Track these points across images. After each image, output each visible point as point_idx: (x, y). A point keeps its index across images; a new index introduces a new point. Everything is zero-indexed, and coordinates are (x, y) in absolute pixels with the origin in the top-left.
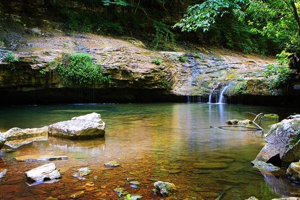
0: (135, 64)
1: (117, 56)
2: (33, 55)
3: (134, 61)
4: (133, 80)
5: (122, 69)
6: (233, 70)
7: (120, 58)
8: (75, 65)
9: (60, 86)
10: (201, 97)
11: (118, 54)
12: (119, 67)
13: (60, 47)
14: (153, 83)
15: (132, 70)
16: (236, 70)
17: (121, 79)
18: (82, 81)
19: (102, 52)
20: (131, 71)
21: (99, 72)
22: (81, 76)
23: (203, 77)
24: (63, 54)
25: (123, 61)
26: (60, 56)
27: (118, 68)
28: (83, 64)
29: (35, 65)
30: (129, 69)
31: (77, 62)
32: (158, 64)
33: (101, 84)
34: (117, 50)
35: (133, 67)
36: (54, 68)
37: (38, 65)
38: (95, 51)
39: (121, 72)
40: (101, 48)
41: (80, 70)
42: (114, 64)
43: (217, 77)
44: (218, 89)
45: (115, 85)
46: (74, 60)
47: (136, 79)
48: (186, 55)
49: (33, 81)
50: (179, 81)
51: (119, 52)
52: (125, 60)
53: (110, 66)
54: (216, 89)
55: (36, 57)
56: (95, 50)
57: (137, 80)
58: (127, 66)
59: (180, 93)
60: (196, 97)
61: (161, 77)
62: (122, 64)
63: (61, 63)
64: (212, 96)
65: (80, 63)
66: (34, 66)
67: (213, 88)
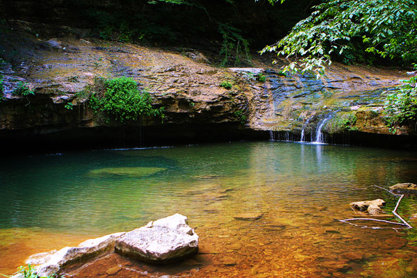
0: (197, 89)
1: (171, 78)
2: (54, 83)
3: (195, 85)
4: (195, 112)
5: (179, 97)
6: (332, 92)
7: (175, 82)
8: (113, 94)
9: (93, 125)
10: (290, 133)
11: (173, 76)
12: (175, 95)
13: (90, 68)
14: (222, 114)
15: (192, 98)
16: (335, 90)
17: (179, 111)
18: (124, 117)
19: (150, 73)
20: (191, 100)
21: (148, 104)
22: (123, 110)
23: (291, 103)
24: (96, 79)
25: (180, 85)
26: (92, 82)
27: (173, 96)
28: (125, 92)
29: (58, 98)
30: (189, 96)
31: (116, 90)
32: (228, 88)
33: (151, 120)
34: (170, 70)
35: (195, 93)
36: (84, 100)
37: (62, 97)
38: (140, 72)
39: (177, 102)
40: (148, 68)
41: (121, 101)
42: (168, 91)
43: (311, 104)
44: (313, 121)
45: (169, 120)
46: (111, 88)
47: (199, 110)
48: (265, 72)
49: (56, 119)
50: (257, 110)
51: (173, 73)
52: (183, 84)
53: (163, 93)
54: (310, 122)
55: (58, 86)
56: (140, 70)
57: (199, 112)
58: (186, 92)
59: (259, 127)
60: (282, 133)
61: (233, 106)
62: (178, 90)
63: (94, 92)
64: (305, 132)
65: (120, 92)
66: (56, 99)
67: (306, 120)
